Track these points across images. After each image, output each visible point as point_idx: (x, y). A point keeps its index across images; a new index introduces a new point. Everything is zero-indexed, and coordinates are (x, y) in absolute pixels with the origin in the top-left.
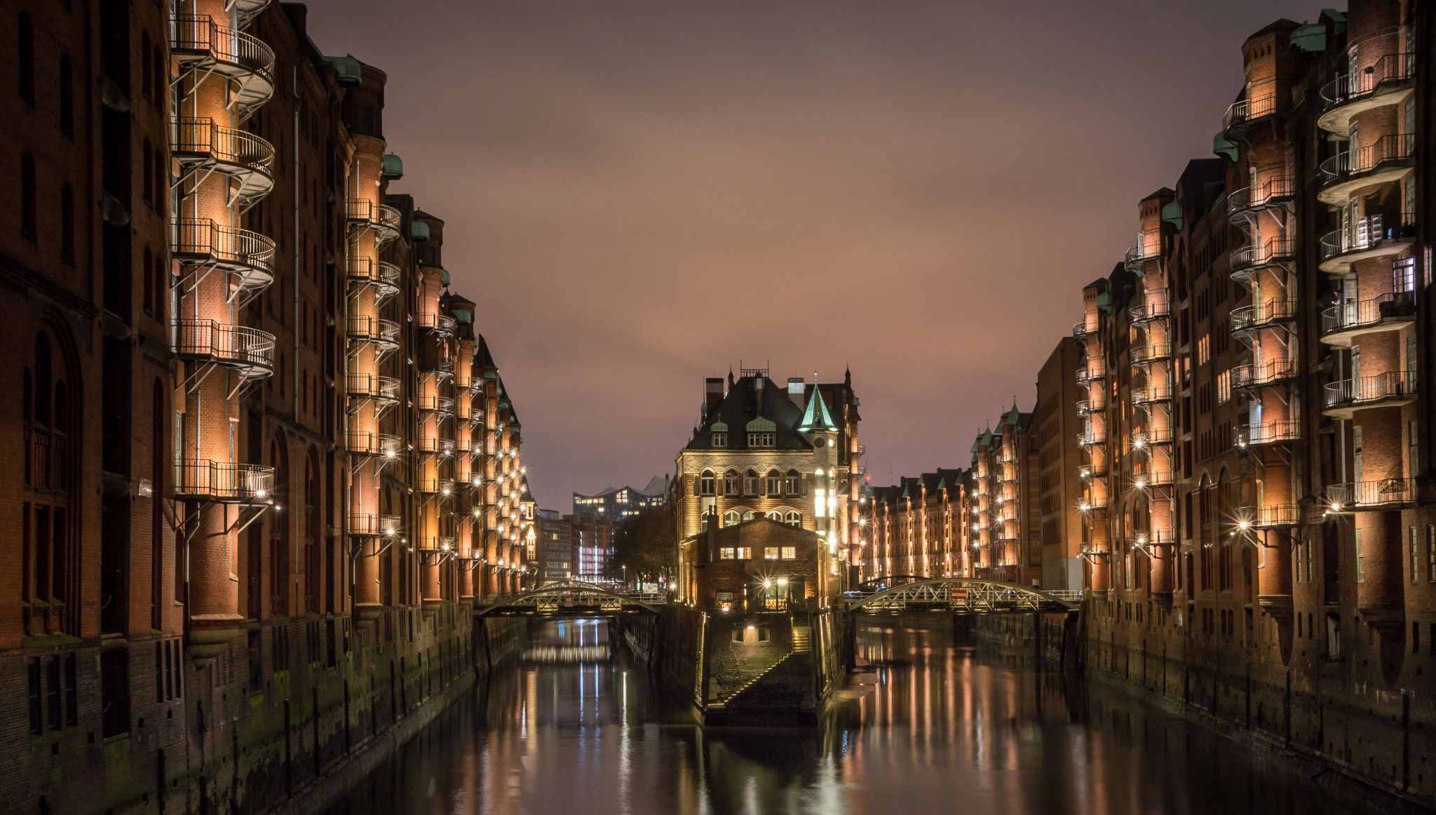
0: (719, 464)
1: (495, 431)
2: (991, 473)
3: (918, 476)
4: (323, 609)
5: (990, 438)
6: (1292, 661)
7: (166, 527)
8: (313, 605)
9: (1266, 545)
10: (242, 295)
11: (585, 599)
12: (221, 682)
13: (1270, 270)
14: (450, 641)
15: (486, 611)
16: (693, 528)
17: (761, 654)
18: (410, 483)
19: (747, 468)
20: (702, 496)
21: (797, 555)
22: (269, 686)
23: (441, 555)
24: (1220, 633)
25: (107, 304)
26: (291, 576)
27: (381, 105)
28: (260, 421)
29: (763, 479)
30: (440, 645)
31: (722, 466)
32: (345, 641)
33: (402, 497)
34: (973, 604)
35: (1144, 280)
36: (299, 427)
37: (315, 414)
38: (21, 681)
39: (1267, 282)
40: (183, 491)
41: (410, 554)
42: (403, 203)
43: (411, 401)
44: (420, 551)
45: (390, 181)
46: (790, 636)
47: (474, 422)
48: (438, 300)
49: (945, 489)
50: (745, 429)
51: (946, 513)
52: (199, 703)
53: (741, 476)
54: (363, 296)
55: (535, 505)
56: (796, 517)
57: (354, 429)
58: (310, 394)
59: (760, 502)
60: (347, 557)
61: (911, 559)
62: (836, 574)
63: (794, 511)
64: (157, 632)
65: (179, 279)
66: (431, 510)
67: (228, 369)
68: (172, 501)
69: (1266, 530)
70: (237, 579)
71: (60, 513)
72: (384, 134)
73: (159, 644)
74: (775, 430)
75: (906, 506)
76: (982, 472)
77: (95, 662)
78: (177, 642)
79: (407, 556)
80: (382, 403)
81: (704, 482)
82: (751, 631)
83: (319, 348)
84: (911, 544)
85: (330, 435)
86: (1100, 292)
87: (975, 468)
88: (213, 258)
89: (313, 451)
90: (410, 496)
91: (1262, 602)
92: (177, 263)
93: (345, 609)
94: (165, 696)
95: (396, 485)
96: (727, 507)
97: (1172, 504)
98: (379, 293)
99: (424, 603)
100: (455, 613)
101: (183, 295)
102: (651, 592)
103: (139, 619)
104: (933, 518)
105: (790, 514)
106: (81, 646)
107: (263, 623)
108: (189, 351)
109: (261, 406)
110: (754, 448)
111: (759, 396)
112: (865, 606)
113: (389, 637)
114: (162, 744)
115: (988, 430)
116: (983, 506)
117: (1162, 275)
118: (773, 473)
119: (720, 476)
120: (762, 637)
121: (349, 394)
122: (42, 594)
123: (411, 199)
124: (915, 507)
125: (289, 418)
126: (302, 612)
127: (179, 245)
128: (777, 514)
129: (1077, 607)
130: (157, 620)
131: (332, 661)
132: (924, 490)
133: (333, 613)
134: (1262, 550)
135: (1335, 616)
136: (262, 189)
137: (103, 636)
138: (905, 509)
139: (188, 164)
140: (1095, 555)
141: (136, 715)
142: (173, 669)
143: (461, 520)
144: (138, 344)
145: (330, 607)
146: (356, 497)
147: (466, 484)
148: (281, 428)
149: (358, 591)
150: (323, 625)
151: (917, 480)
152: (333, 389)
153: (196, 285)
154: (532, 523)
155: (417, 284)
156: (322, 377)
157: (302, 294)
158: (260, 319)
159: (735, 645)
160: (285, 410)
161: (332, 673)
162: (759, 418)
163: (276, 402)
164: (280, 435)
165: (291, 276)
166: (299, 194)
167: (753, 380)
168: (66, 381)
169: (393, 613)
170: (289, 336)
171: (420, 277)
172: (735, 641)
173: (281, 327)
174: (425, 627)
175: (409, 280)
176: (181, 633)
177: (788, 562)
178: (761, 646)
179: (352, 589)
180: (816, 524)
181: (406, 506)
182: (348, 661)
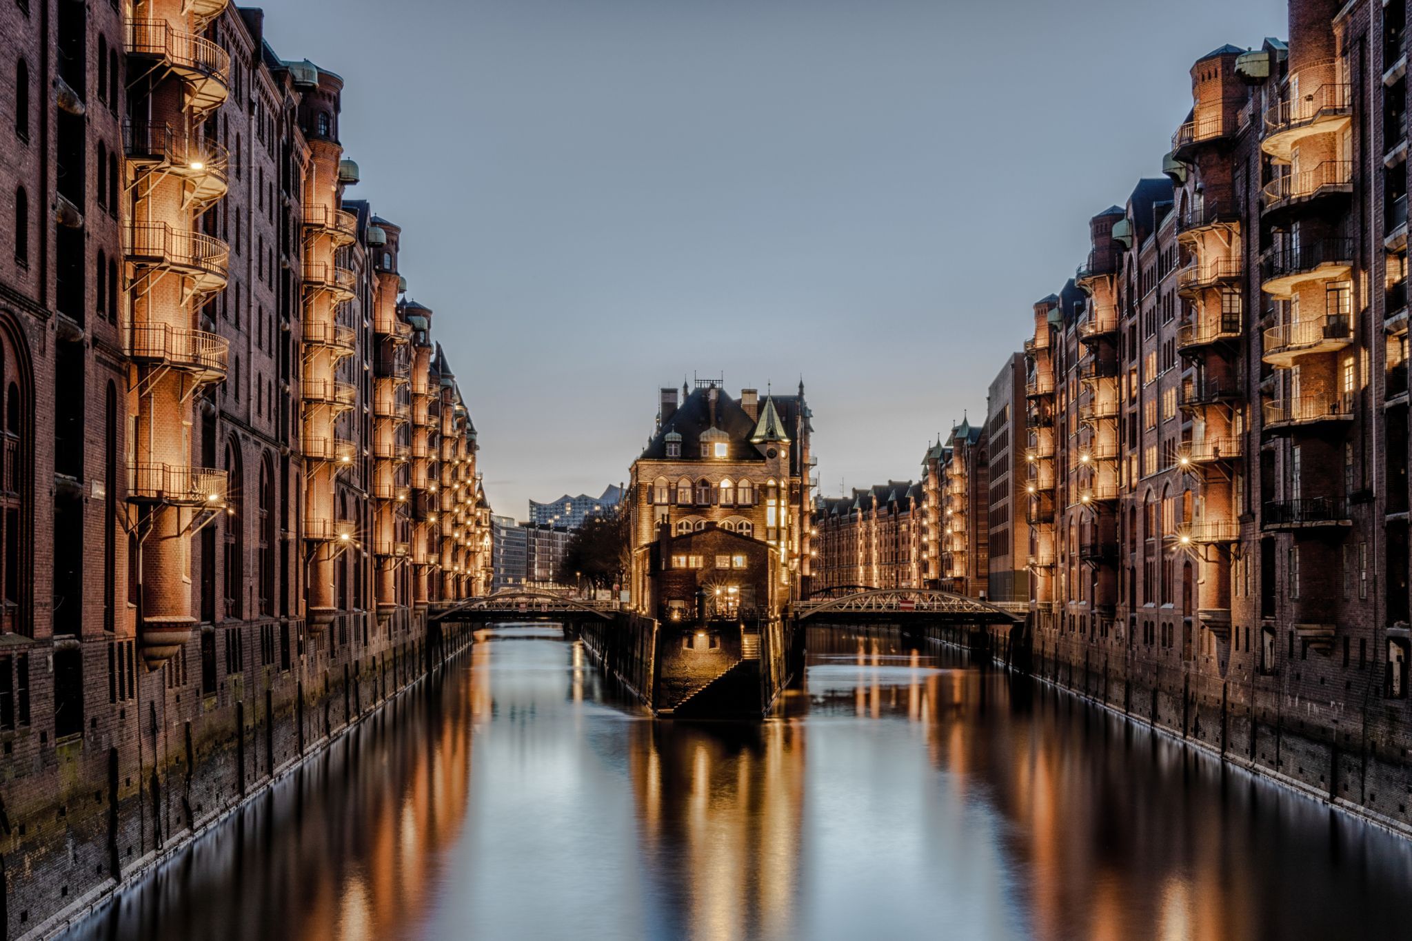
0: (672, 473)
1: (451, 437)
2: (940, 486)
3: (870, 488)
4: (277, 614)
5: (941, 451)
6: (1228, 674)
7: (119, 529)
8: (267, 609)
9: (1206, 560)
10: (196, 298)
11: (539, 605)
12: (174, 684)
13: (1215, 289)
14: (404, 645)
15: (441, 616)
16: (646, 535)
17: (712, 660)
18: (366, 488)
19: (700, 478)
20: (656, 504)
21: (747, 563)
22: (222, 688)
23: (396, 560)
24: (1160, 645)
25: (60, 306)
26: (246, 580)
27: (337, 108)
28: (214, 424)
29: (716, 489)
30: (395, 649)
31: (675, 475)
32: (300, 644)
33: (357, 502)
35: (1093, 297)
36: (254, 432)
37: (270, 419)
39: (1213, 301)
40: (136, 493)
41: (365, 559)
42: (358, 209)
43: (368, 406)
44: (375, 555)
45: (346, 186)
46: (741, 643)
47: (430, 429)
48: (395, 306)
49: (895, 501)
50: (699, 439)
52: (152, 703)
53: (695, 486)
54: (319, 301)
56: (748, 526)
57: (309, 433)
58: (265, 398)
59: (712, 512)
60: (301, 560)
61: (861, 570)
62: (787, 583)
63: (746, 521)
64: (110, 633)
65: (132, 282)
66: (386, 515)
67: (182, 372)
68: (125, 504)
69: (1207, 544)
70: (190, 582)
71: (12, 514)
72: (340, 140)
73: (112, 645)
74: (728, 440)
75: (857, 516)
76: (932, 485)
77: (47, 662)
78: (130, 643)
79: (362, 560)
80: (337, 408)
82: (701, 638)
83: (274, 353)
84: (861, 555)
85: (285, 440)
86: (1051, 308)
87: (926, 482)
88: (167, 261)
89: (267, 456)
90: (366, 502)
91: (1201, 616)
92: (130, 266)
93: (300, 613)
94: (118, 696)
95: (351, 490)
96: (680, 516)
98: (334, 297)
99: (378, 607)
100: (410, 617)
101: (136, 298)
102: (604, 598)
103: (92, 620)
104: (884, 529)
105: (742, 524)
106: (33, 646)
107: (216, 625)
108: (143, 354)
109: (214, 409)
110: (707, 458)
111: (713, 407)
113: (343, 639)
114: (115, 745)
115: (939, 443)
116: (932, 518)
117: (1111, 293)
119: (674, 486)
120: (712, 645)
121: (304, 399)
123: (368, 205)
124: (866, 518)
125: (244, 423)
126: (256, 615)
127: (133, 248)
128: (729, 523)
129: (1022, 618)
130: (110, 620)
131: (286, 664)
132: (875, 502)
133: (287, 616)
135: (1272, 631)
136: (217, 193)
137: (55, 637)
138: (855, 520)
139: (143, 168)
140: (1040, 567)
141: (89, 715)
142: (126, 671)
143: (416, 526)
144: (91, 347)
145: (284, 610)
146: (310, 501)
147: (421, 490)
148: (234, 431)
149: (313, 595)
150: (277, 627)
151: (868, 492)
152: (288, 393)
153: (149, 288)
154: (487, 530)
155: (374, 291)
156: (277, 381)
157: (258, 299)
158: (215, 323)
159: (685, 652)
160: (239, 414)
161: (286, 675)
162: (713, 428)
163: (230, 406)
164: (234, 438)
165: (244, 279)
166: (255, 198)
167: (706, 392)
168: (18, 383)
169: (347, 616)
170: (243, 340)
171: (376, 283)
172: (685, 648)
173: (235, 332)
174: (380, 630)
175: (366, 285)
176: (134, 634)
177: (739, 571)
178: (712, 653)
179: (306, 593)
180: (767, 534)
181: (362, 511)
182: (302, 664)
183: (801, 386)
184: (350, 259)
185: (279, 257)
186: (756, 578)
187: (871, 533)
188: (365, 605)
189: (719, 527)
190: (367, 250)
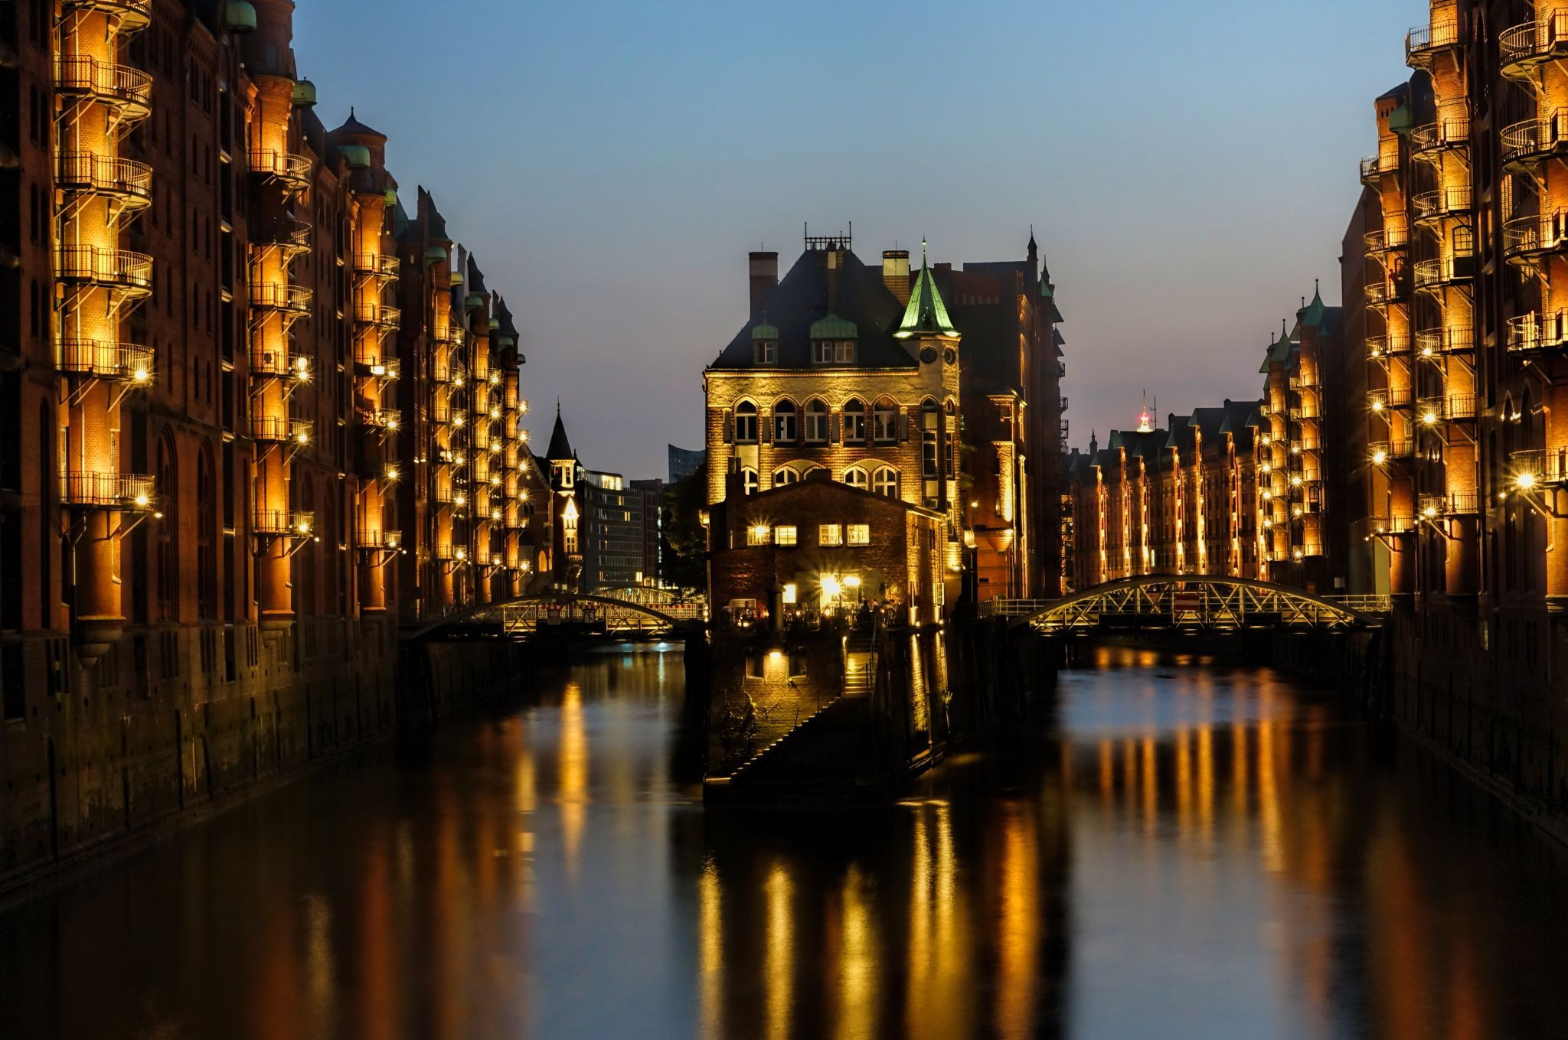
0: (764, 391)
1: (449, 343)
2: (1288, 407)
3: (1190, 414)
5: (1287, 349)
9: (1555, 514)
13: (1557, 62)
14: (336, 681)
16: (719, 494)
17: (791, 697)
18: (228, 424)
19: (811, 398)
20: (737, 444)
21: (871, 538)
23: (292, 540)
29: (837, 415)
31: (768, 395)
32: (52, 677)
33: (206, 441)
34: (1211, 617)
35: (1434, 84)
39: (1556, 82)
41: (227, 541)
43: (230, 292)
44: (255, 535)
46: (841, 668)
48: (285, 128)
49: (1230, 434)
50: (808, 333)
51: (1233, 473)
53: (801, 411)
54: (87, 119)
55: (578, 464)
56: (891, 477)
57: (71, 335)
59: (831, 453)
60: (55, 540)
62: (957, 569)
63: (887, 468)
69: (1555, 488)
74: (855, 335)
75: (1172, 460)
76: (1276, 406)
79: (219, 541)
80: (123, 294)
81: (741, 420)
82: (776, 662)
84: (1179, 524)
85: (14, 344)
86: (1400, 103)
87: (1267, 402)
90: (228, 448)
91: (1550, 608)
93: (54, 625)
95: (189, 427)
96: (779, 460)
97: (1476, 447)
98: (117, 115)
100: (351, 634)
104: (1213, 481)
105: (881, 472)
110: (822, 366)
111: (833, 280)
112: (1033, 622)
115: (1282, 336)
116: (1276, 460)
117: (1460, 75)
118: (852, 405)
119: (766, 411)
120: (794, 670)
121: (62, 279)
124: (1187, 463)
128: (859, 472)
129: (1379, 622)
131: (17, 710)
132: (1199, 436)
133: (20, 630)
134: (1551, 521)
138: (1170, 466)
140: (1394, 535)
143: (363, 485)
145: (12, 622)
146: (76, 446)
149: (82, 598)
151: (1187, 418)
152: (18, 271)
154: (573, 493)
155: (247, 103)
159: (750, 683)
161: (17, 728)
162: (832, 316)
167: (823, 255)
169: (182, 636)
171: (253, 93)
172: (750, 677)
174: (269, 656)
177: (859, 549)
178: (793, 685)
179: (68, 594)
180: (923, 488)
181: (220, 463)
182: (59, 706)
183: (1032, 247)
186: (884, 559)
187: (1194, 487)
188: (229, 617)
189: (836, 478)
190: (225, 40)
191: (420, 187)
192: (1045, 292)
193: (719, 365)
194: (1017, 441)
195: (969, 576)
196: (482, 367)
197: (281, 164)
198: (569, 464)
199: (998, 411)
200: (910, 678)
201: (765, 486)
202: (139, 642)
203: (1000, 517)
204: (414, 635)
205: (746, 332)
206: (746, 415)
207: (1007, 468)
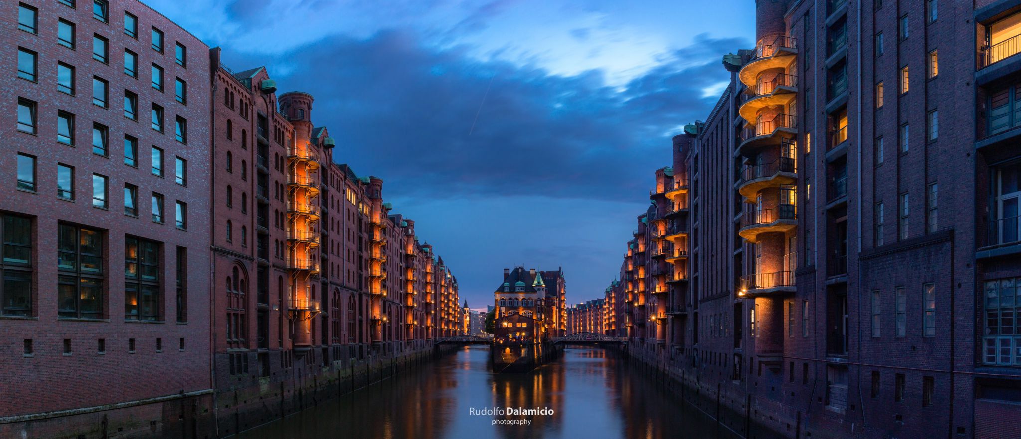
0: (506, 296)
1: (444, 286)
2: (609, 300)
4: (357, 342)
5: (610, 289)
7: (284, 318)
8: (352, 340)
10: (311, 250)
12: (309, 364)
14: (421, 352)
15: (439, 343)
16: (497, 317)
18: (401, 302)
19: (515, 298)
20: (501, 307)
21: (527, 326)
22: (331, 365)
23: (413, 325)
25: (259, 256)
26: (342, 332)
28: (327, 286)
29: (520, 301)
30: (416, 354)
32: (368, 352)
33: (397, 307)
34: (594, 339)
36: (345, 287)
37: (353, 283)
38: (227, 361)
40: (291, 308)
41: (401, 325)
42: (395, 217)
43: (402, 277)
44: (406, 324)
45: (388, 211)
46: (521, 352)
48: (413, 245)
49: (598, 305)
50: (515, 285)
51: (599, 312)
52: (299, 369)
53: (513, 300)
54: (375, 246)
56: (531, 313)
58: (351, 277)
59: (519, 309)
60: (369, 326)
61: (588, 327)
62: (544, 332)
64: (281, 348)
66: (410, 311)
67: (305, 272)
68: (287, 312)
69: (659, 319)
70: (310, 333)
71: (242, 315)
72: (383, 198)
73: (281, 352)
74: (524, 286)
76: (607, 300)
77: (255, 357)
78: (290, 352)
79: (400, 325)
80: (382, 278)
81: (501, 302)
82: (508, 350)
83: (356, 263)
84: (588, 323)
85: (362, 289)
87: (605, 299)
88: (298, 240)
89: (353, 294)
90: (401, 307)
92: (289, 242)
93: (368, 342)
94: (285, 367)
96: (509, 310)
98: (381, 245)
102: (492, 337)
103: (273, 344)
105: (529, 313)
106: (250, 351)
107: (329, 346)
110: (517, 291)
111: (520, 274)
113: (390, 349)
114: (283, 381)
115: (608, 287)
118: (524, 299)
119: (507, 301)
120: (511, 352)
121: (370, 276)
122: (237, 337)
123: (401, 215)
124: (590, 310)
125: (342, 285)
126: (347, 342)
128: (525, 313)
130: (281, 344)
131: (362, 357)
133: (362, 343)
134: (658, 325)
135: (674, 347)
136: (317, 219)
137: (258, 349)
138: (586, 311)
141: (272, 371)
142: (288, 360)
143: (427, 314)
144: (272, 268)
145: (361, 341)
146: (372, 308)
149: (374, 336)
150: (357, 347)
153: (295, 249)
154: (468, 314)
155: (405, 241)
156: (357, 271)
157: (348, 247)
158: (327, 255)
159: (502, 354)
160: (340, 281)
161: (361, 361)
162: (520, 282)
163: (335, 280)
164: (337, 289)
165: (342, 242)
166: (346, 217)
167: (518, 269)
168: (244, 279)
169: (392, 344)
170: (341, 260)
171: (407, 240)
173: (337, 258)
174: (408, 348)
175: (401, 240)
176: (292, 349)
177: (524, 328)
178: (511, 355)
179: (371, 336)
180: (537, 316)
181: (400, 310)
182: (370, 358)
183: (560, 268)
184: (393, 232)
185: (357, 234)
186: (529, 330)
187: (591, 315)
188: (401, 340)
189: (520, 314)
190: (401, 229)
191: (439, 256)
192: (562, 277)
193: (498, 291)
194: (557, 306)
195: (546, 334)
196: (450, 290)
197: (412, 252)
198: (468, 309)
199: (553, 300)
200: (534, 353)
201: (506, 315)
202: (384, 345)
203: (553, 321)
204: (436, 343)
205: (503, 284)
206: (503, 301)
207: (554, 311)
